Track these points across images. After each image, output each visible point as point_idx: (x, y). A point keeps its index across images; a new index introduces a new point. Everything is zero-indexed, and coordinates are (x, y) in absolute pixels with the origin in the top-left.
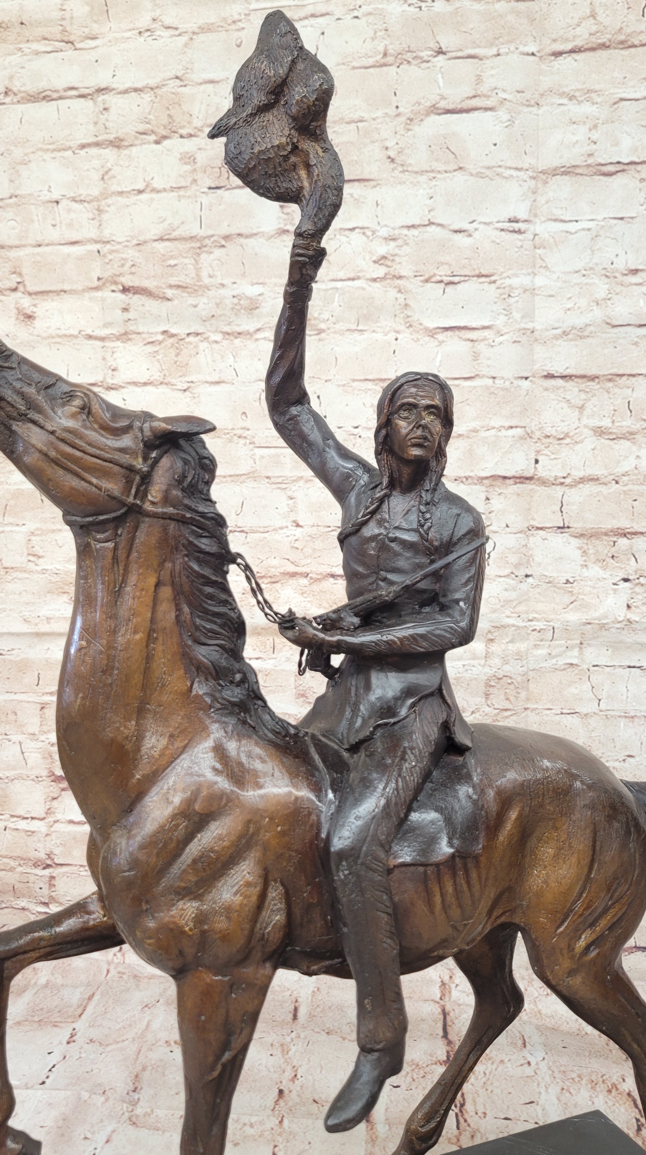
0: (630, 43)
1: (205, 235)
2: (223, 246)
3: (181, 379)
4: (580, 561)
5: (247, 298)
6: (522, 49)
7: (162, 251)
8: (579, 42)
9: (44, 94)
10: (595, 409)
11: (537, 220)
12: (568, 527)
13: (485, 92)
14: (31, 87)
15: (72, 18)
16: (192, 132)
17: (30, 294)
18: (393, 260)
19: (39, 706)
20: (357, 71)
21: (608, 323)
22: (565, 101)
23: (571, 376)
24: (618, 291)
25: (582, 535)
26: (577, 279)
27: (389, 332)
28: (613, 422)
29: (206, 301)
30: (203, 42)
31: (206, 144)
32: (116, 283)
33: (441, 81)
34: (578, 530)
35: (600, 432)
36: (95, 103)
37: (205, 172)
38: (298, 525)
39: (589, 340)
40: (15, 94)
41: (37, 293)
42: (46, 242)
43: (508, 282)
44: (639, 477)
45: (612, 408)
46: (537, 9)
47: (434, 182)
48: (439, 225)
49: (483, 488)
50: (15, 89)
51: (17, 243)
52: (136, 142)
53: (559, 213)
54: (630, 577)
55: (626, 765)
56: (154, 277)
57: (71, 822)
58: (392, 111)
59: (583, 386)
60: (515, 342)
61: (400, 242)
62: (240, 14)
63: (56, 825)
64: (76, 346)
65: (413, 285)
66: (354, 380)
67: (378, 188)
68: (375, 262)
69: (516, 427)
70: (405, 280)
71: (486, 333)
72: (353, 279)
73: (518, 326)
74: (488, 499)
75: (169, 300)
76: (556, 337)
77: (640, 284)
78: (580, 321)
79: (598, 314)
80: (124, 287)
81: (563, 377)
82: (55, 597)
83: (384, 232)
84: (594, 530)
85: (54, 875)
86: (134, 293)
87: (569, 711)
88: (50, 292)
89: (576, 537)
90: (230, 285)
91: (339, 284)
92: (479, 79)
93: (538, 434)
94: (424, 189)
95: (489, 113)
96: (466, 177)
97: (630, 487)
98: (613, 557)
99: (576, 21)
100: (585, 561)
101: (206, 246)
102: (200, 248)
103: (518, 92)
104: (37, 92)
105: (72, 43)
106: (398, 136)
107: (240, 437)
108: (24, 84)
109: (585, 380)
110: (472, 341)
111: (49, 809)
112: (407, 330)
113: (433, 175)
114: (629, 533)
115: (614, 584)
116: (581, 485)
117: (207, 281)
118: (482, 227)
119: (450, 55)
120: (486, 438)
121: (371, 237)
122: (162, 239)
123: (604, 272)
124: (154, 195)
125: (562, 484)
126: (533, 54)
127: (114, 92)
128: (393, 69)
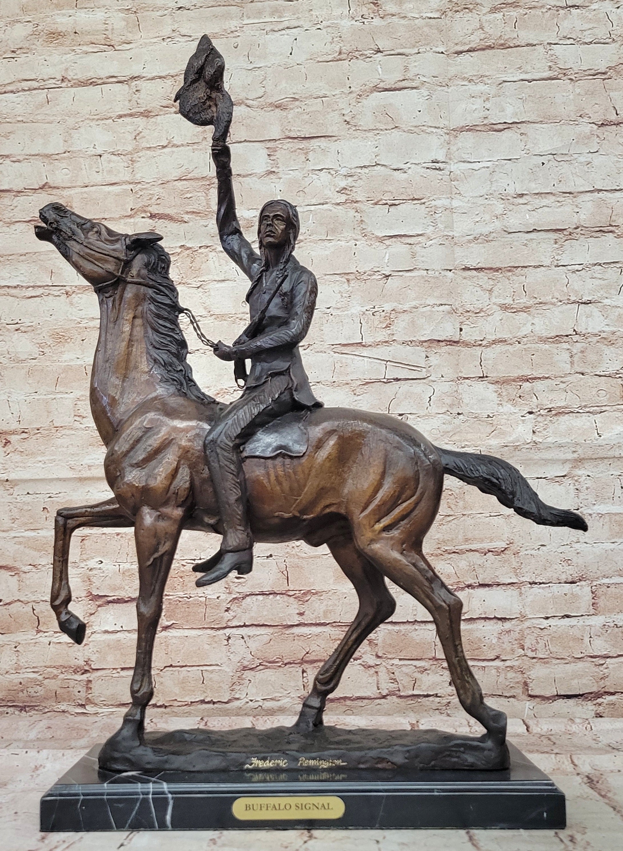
0: (507, 45)
3: (195, 279)
4: (497, 400)
5: (245, 219)
6: (434, 49)
7: (181, 188)
8: (473, 45)
9: (91, 81)
10: (500, 291)
11: (451, 162)
12: (487, 377)
13: (411, 77)
14: (82, 76)
15: (113, 29)
18: (351, 190)
19: (80, 539)
20: (321, 63)
21: (505, 231)
22: (466, 83)
23: (482, 269)
24: (510, 209)
25: (497, 382)
26: (481, 201)
27: (350, 240)
28: (513, 300)
32: (145, 212)
33: (380, 70)
34: (494, 379)
35: (505, 307)
36: (129, 86)
39: (493, 243)
40: (69, 81)
42: (92, 184)
43: (433, 203)
44: (535, 338)
45: (512, 290)
46: (443, 24)
47: (378, 137)
48: (383, 165)
49: (424, 349)
50: (69, 78)
51: (69, 185)
52: (161, 113)
53: (466, 157)
54: (533, 411)
55: (540, 552)
56: (174, 206)
57: (106, 632)
58: (347, 90)
59: (490, 276)
60: (441, 244)
61: (355, 178)
62: (236, 27)
63: (93, 635)
65: (366, 207)
66: (326, 275)
67: (338, 142)
68: (337, 192)
69: (445, 305)
70: (360, 203)
71: (420, 239)
72: (323, 204)
73: (442, 234)
74: (427, 357)
75: (186, 222)
76: (469, 242)
77: (525, 204)
78: (485, 230)
79: (498, 224)
80: (151, 214)
81: (475, 269)
82: (95, 449)
83: (344, 171)
84: (505, 378)
85: (90, 679)
86: (159, 218)
87: (495, 514)
89: (493, 384)
91: (312, 208)
92: (406, 69)
93: (461, 310)
94: (371, 141)
95: (415, 90)
96: (400, 133)
97: (529, 345)
98: (520, 397)
99: (470, 31)
100: (500, 401)
102: (209, 185)
103: (434, 77)
104: (86, 79)
105: (113, 46)
106: (351, 106)
107: (241, 319)
108: (76, 74)
109: (492, 271)
110: (410, 244)
112: (363, 238)
113: (377, 132)
114: (530, 379)
115: (522, 416)
116: (494, 346)
118: (413, 166)
119: (385, 53)
120: (424, 312)
121: (335, 175)
122: (180, 179)
123: (500, 196)
124: (174, 149)
125: (480, 345)
126: (442, 53)
127: (144, 79)
128: (346, 62)
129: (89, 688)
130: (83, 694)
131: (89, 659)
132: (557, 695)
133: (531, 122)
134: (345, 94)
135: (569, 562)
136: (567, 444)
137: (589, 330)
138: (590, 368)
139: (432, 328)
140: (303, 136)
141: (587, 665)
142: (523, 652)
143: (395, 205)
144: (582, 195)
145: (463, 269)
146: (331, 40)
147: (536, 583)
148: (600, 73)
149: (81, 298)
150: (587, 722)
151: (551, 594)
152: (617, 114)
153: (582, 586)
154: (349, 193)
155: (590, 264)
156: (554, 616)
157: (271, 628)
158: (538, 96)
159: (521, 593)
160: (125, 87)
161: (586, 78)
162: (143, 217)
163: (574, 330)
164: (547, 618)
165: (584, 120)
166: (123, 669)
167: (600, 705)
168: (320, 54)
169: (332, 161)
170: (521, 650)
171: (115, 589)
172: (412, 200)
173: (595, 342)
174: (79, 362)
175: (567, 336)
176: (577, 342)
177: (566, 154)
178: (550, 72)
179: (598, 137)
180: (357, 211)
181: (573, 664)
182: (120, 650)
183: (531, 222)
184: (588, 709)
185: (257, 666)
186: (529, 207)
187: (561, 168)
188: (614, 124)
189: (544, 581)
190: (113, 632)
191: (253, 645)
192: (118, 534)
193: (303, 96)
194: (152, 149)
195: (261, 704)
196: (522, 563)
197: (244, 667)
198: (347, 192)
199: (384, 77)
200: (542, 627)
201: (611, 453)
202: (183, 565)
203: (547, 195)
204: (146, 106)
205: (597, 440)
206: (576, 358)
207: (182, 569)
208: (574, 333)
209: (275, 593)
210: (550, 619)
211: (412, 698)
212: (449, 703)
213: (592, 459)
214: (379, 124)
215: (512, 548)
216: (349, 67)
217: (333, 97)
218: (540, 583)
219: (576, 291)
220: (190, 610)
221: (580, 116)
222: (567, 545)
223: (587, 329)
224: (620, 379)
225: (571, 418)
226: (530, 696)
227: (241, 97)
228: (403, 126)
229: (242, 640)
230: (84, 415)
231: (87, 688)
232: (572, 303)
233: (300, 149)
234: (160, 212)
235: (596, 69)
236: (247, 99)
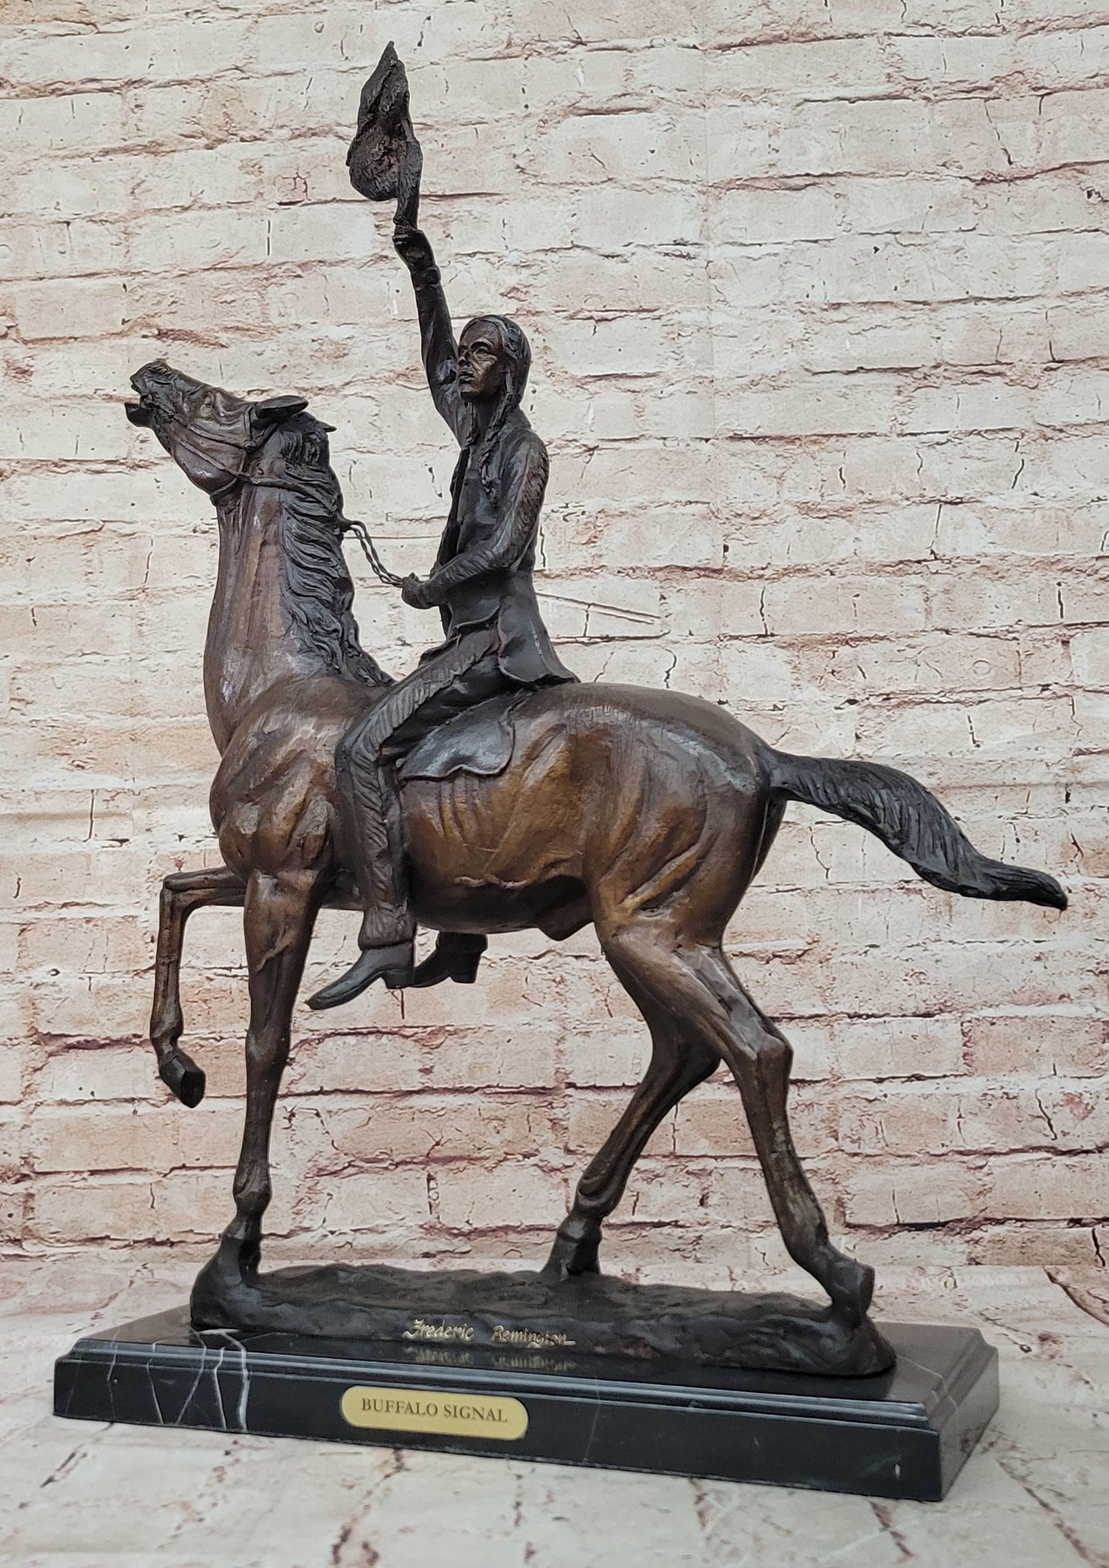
129: (29, 1209)
130: (18, 1220)
131: (30, 1154)
132: (898, 1224)
133: (855, 175)
134: (517, 118)
135: (922, 977)
136: (918, 760)
137: (959, 553)
138: (961, 622)
139: (672, 545)
140: (440, 193)
141: (954, 1167)
142: (835, 1143)
143: (606, 320)
144: (947, 307)
145: (731, 438)
146: (492, 21)
147: (860, 1016)
148: (979, 88)
149: (27, 483)
150: (949, 1273)
151: (887, 1037)
152: (1010, 163)
153: (944, 1021)
154: (522, 297)
155: (960, 432)
156: (894, 1078)
157: (370, 1096)
158: (867, 128)
159: (832, 1034)
160: (116, 99)
161: (954, 96)
162: (144, 337)
163: (932, 552)
164: (880, 1081)
165: (950, 172)
166: (93, 1173)
167: (977, 1242)
168: (472, 45)
169: (492, 239)
170: (833, 1140)
171: (81, 1023)
172: (638, 311)
173: (969, 573)
174: (22, 601)
175: (919, 562)
176: (937, 573)
177: (917, 233)
178: (890, 85)
179: (975, 202)
180: (537, 330)
181: (926, 1166)
182: (88, 1137)
183: (855, 354)
184: (954, 1251)
185: (345, 1168)
186: (850, 327)
187: (909, 257)
188: (1005, 180)
189: (875, 1012)
190: (75, 1103)
191: (338, 1128)
192: (88, 921)
193: (442, 120)
194: (163, 213)
195: (349, 1238)
196: (834, 979)
197: (320, 1170)
198: (519, 295)
199: (587, 90)
200: (871, 1098)
201: (998, 778)
202: (208, 978)
203: (883, 307)
204: (154, 135)
205: (972, 752)
206: (935, 604)
207: (207, 985)
208: (932, 557)
209: (378, 1032)
210: (886, 1083)
211: (631, 1228)
212: (700, 1237)
213: (964, 787)
214: (578, 174)
215: (817, 951)
216: (524, 71)
217: (495, 124)
218: (869, 1016)
219: (936, 481)
220: (221, 1062)
221: (944, 165)
222: (918, 945)
223: (955, 550)
224: (1015, 642)
225: (926, 712)
226: (848, 1225)
227: (327, 121)
228: (622, 178)
229: (317, 1120)
230: (30, 699)
231: (25, 1208)
232: (929, 502)
233: (435, 216)
234: (176, 328)
235: (972, 80)
236: (339, 125)
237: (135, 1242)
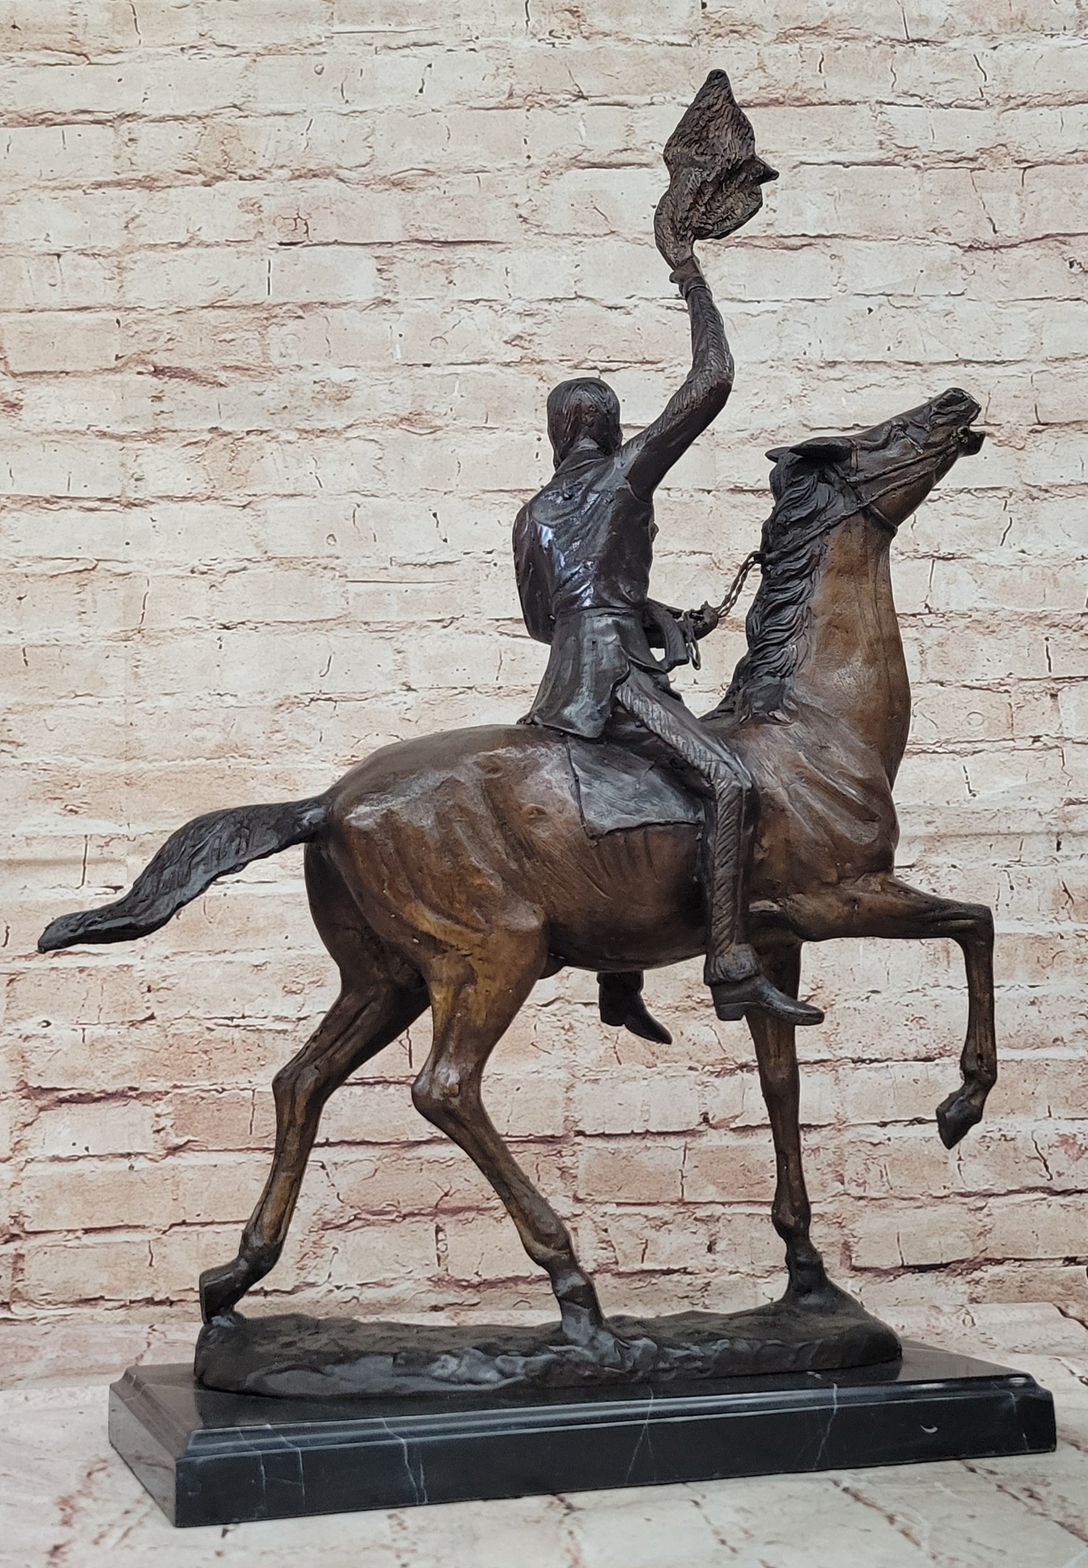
0: (807, 101)
1: (274, 303)
2: (300, 317)
3: (238, 491)
5: (334, 385)
6: (679, 99)
7: (213, 322)
8: (747, 97)
9: (42, 117)
13: (638, 145)
14: (24, 107)
15: (86, 25)
16: (257, 175)
17: (14, 375)
18: (530, 341)
19: (7, 979)
20: (474, 111)
21: (805, 425)
24: (814, 387)
26: (763, 371)
27: (528, 431)
29: (276, 388)
30: (270, 66)
31: (276, 190)
32: (144, 363)
33: (583, 130)
36: (116, 131)
37: (274, 224)
38: (410, 689)
41: (22, 375)
42: (41, 307)
43: (679, 370)
46: (695, 56)
47: (580, 248)
48: (588, 299)
52: (176, 183)
53: (736, 291)
55: (871, 1004)
56: (200, 354)
57: (56, 1159)
58: (523, 162)
61: (539, 319)
62: (319, 36)
63: (29, 1166)
64: (82, 447)
65: (558, 372)
66: (485, 491)
67: (507, 252)
68: (506, 342)
69: (700, 553)
70: (546, 365)
72: (479, 363)
75: (222, 385)
76: (742, 442)
77: (840, 379)
78: (771, 422)
79: (792, 413)
80: (155, 367)
81: (753, 491)
82: (40, 805)
83: (517, 306)
85: (22, 1252)
86: (171, 377)
88: (45, 372)
90: (310, 367)
91: (460, 369)
92: (630, 130)
93: (727, 563)
94: (568, 255)
95: (644, 169)
96: (620, 243)
99: (742, 72)
101: (276, 317)
102: (266, 319)
104: (32, 113)
105: (85, 56)
106: (531, 191)
107: (325, 568)
108: (14, 103)
111: (18, 1142)
113: (579, 239)
117: (277, 361)
118: (642, 303)
119: (592, 100)
120: (663, 565)
121: (500, 312)
122: (212, 306)
123: (796, 363)
124: (201, 250)
127: (145, 119)
128: (523, 111)
129: (18, 1270)
130: (6, 1282)
131: (20, 1213)
132: (903, 1266)
133: (849, 237)
134: (519, 168)
135: (922, 1022)
136: (916, 809)
137: (953, 607)
138: (955, 674)
139: (677, 594)
140: (442, 239)
141: (955, 1209)
142: (842, 1187)
143: (610, 370)
144: (938, 368)
145: (732, 490)
146: (494, 72)
147: (863, 1061)
148: (965, 158)
149: (18, 520)
151: (890, 1082)
152: (995, 232)
153: (944, 1065)
154: (526, 345)
155: (952, 490)
156: (896, 1121)
157: (377, 1148)
158: (860, 192)
159: (837, 1079)
160: (107, 132)
161: (942, 165)
162: (140, 373)
163: (927, 606)
164: (884, 1125)
165: (939, 239)
166: (87, 1231)
167: (977, 1283)
168: (474, 94)
169: (494, 287)
170: (838, 1184)
171: (74, 1076)
172: (641, 363)
173: (962, 627)
174: (13, 640)
175: (914, 615)
176: (931, 626)
177: (908, 296)
178: (882, 151)
179: (963, 268)
180: (541, 379)
181: (929, 1208)
182: (82, 1193)
183: (851, 411)
184: (956, 1292)
185: (350, 1221)
186: (846, 385)
187: (901, 319)
188: (991, 248)
189: (878, 1057)
190: (69, 1159)
191: (344, 1181)
192: (82, 970)
193: (444, 168)
194: (159, 249)
195: (355, 1293)
196: (838, 1024)
197: (325, 1223)
198: (523, 343)
199: (589, 144)
200: (876, 1142)
201: (993, 827)
202: (208, 1028)
203: (877, 366)
204: (148, 169)
205: (969, 802)
206: (930, 656)
207: (207, 1036)
208: (927, 611)
209: (386, 1082)
210: (889, 1126)
211: (641, 1276)
212: (708, 1284)
213: (960, 836)
214: (581, 226)
215: (822, 996)
216: (526, 122)
217: (497, 173)
218: (872, 1061)
219: (929, 537)
220: (223, 1114)
221: (933, 231)
222: (918, 990)
223: (948, 604)
224: (1006, 694)
225: (923, 762)
226: (855, 1269)
227: (328, 163)
228: (624, 231)
229: (322, 1172)
230: (20, 741)
231: (14, 1269)
232: (923, 557)
233: (438, 262)
234: (173, 365)
235: (959, 150)
236: (340, 167)
237: (131, 1302)
